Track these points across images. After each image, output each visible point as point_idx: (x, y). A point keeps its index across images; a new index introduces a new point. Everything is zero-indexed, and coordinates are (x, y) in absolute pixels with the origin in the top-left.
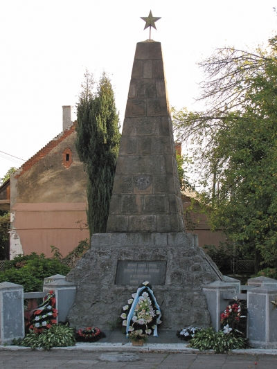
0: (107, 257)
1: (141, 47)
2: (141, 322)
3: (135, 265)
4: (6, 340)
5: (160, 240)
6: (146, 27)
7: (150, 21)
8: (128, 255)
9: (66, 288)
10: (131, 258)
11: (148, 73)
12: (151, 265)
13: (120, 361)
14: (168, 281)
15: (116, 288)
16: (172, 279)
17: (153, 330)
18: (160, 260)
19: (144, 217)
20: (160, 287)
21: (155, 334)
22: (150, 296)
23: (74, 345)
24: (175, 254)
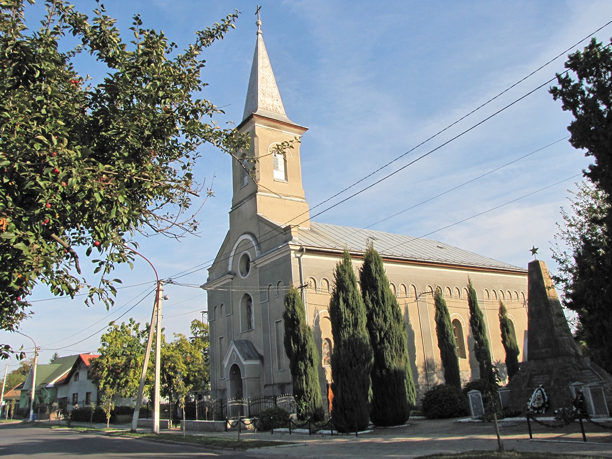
0: (525, 373)
1: (530, 264)
2: (536, 406)
3: (538, 376)
4: (475, 417)
5: (551, 362)
6: (533, 254)
7: (534, 251)
8: (534, 371)
9: (504, 391)
10: (536, 373)
11: (535, 277)
12: (545, 375)
13: (503, 426)
14: (552, 383)
15: (528, 389)
16: (554, 382)
17: (543, 410)
18: (550, 372)
19: (543, 351)
20: (548, 387)
21: (544, 412)
22: (542, 392)
23: (503, 419)
24: (557, 369)
